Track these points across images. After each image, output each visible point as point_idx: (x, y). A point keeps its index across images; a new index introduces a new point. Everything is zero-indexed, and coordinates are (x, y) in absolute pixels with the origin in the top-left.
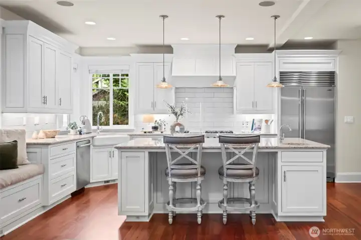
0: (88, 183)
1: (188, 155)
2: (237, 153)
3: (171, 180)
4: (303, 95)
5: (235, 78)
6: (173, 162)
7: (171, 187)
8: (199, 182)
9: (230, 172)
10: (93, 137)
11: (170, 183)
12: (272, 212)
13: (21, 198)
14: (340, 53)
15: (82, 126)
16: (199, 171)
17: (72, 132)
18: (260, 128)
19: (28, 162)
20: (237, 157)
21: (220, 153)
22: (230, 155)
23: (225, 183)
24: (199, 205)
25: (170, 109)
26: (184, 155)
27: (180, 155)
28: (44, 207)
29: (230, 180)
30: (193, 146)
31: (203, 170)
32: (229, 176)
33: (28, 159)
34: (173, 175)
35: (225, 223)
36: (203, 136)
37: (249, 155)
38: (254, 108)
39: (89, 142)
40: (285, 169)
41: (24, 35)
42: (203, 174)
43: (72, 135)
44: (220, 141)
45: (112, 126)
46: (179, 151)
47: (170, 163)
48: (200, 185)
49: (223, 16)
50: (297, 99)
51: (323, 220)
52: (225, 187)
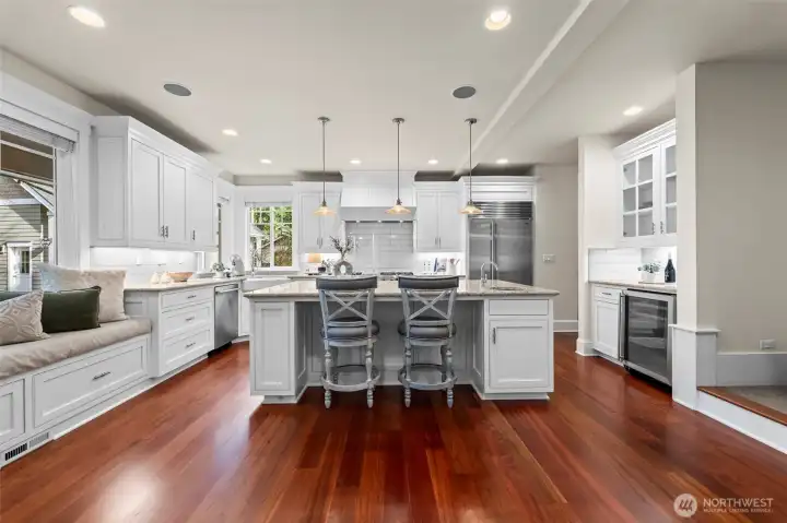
0: (236, 337)
1: (353, 306)
2: (425, 302)
3: (328, 343)
4: (495, 232)
5: (415, 208)
6: (330, 317)
7: (328, 354)
8: (370, 346)
9: (415, 330)
10: (242, 281)
11: (326, 348)
12: (472, 382)
13: (99, 373)
14: (539, 181)
15: (232, 267)
16: (370, 329)
17: (218, 274)
18: (444, 270)
19: (124, 316)
20: (425, 308)
21: (400, 303)
22: (415, 306)
23: (408, 346)
24: (369, 380)
25: (333, 244)
26: (346, 306)
27: (341, 306)
28: (153, 379)
29: (415, 343)
30: (360, 293)
31: (375, 328)
32: (414, 336)
33: (125, 313)
34: (332, 337)
35: (408, 405)
36: (375, 278)
37: (442, 305)
38: (438, 245)
39: (237, 286)
40: (494, 325)
41: (124, 137)
42: (375, 333)
43: (218, 278)
44: (401, 286)
45: (273, 268)
46: (340, 300)
47: (325, 317)
48: (372, 350)
49: (403, 120)
50: (488, 237)
51: (548, 397)
52: (408, 353)
